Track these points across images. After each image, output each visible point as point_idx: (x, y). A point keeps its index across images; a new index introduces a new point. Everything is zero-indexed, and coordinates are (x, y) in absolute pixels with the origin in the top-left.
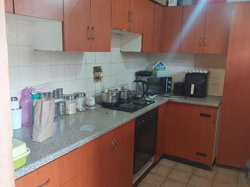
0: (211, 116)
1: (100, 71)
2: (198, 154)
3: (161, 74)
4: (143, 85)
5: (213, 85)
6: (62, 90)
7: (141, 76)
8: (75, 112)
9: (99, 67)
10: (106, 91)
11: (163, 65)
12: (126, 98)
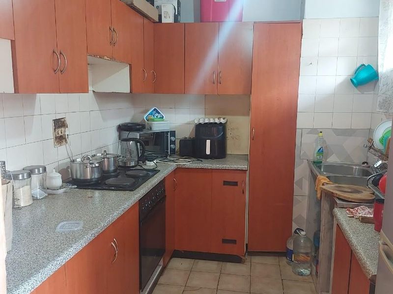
0: (238, 183)
1: (64, 126)
2: (225, 241)
3: (158, 126)
4: (137, 145)
5: (233, 139)
6: (4, 164)
7: (127, 131)
8: (31, 202)
9: (63, 120)
10: (79, 160)
11: (159, 113)
12: (112, 168)
